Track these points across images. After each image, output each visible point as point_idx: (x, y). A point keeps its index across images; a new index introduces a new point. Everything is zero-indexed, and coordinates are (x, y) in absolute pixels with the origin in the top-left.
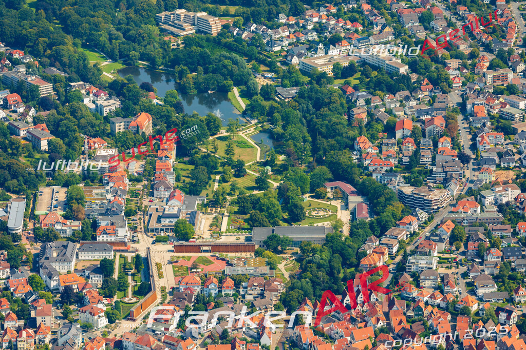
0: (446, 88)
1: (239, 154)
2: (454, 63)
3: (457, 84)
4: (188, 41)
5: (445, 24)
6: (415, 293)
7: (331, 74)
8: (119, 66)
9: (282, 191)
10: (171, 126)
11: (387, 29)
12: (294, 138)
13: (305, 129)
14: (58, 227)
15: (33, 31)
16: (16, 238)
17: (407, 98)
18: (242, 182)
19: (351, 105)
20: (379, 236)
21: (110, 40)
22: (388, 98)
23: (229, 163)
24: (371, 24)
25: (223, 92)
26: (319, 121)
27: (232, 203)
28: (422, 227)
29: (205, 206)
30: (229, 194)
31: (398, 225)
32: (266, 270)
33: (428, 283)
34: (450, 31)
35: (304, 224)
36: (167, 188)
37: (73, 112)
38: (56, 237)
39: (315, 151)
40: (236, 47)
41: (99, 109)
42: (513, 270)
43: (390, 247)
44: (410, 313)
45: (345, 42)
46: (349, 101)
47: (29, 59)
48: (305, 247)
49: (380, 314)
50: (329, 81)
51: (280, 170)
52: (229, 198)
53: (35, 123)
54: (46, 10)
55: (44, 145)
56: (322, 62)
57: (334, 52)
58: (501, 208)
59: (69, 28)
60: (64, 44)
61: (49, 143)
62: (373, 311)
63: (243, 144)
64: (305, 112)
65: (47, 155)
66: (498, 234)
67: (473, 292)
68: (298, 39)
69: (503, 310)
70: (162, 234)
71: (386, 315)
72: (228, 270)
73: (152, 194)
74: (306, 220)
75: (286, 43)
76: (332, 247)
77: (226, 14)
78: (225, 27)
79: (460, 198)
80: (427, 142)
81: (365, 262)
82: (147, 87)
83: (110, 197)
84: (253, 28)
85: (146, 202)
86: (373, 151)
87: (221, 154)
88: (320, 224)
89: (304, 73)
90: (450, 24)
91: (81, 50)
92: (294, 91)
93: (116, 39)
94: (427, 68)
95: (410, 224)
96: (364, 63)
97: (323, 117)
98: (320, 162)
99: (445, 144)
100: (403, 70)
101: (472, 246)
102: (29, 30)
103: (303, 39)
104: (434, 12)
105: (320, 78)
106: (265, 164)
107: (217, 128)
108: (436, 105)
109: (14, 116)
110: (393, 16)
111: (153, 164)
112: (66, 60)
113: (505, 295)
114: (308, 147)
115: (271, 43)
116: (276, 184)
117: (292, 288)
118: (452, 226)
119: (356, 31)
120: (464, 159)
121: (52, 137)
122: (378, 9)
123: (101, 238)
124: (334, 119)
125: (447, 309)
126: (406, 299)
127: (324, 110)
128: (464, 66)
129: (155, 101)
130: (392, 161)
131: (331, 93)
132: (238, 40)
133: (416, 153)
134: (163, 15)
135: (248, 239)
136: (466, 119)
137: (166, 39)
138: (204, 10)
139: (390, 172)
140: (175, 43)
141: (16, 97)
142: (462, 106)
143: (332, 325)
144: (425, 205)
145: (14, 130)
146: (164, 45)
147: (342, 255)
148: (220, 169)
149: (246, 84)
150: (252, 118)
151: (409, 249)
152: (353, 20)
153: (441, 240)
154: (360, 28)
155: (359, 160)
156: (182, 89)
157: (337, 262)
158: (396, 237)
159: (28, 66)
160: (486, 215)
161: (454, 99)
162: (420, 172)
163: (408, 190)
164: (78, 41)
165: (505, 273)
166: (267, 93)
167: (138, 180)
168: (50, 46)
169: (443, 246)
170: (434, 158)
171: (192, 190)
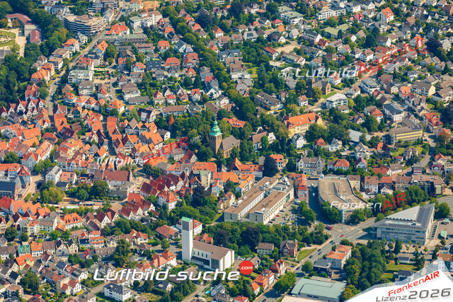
6: (74, 99)
20: (47, 57)
28: (82, 47)
31: (63, 47)
33: (85, 92)
42: (154, 79)
43: (56, 64)
44: (71, 116)
49: (46, 117)
58: (146, 30)
62: (40, 116)
66: (143, 51)
67: (121, 98)
69: (144, 110)
71: (52, 118)
76: (9, 66)
81: (35, 76)
95: (72, 45)
101: (121, 61)
113: (146, 99)
118: (106, 45)
125: (99, 112)
126: (68, 104)
139: (59, 5)
143: (7, 128)
144: (85, 30)
147: (17, 72)
151: (71, 65)
153: (97, 57)
157: (13, 77)
158: (61, 56)
160: (134, 36)
162: (83, 4)
163: (72, 18)
165: (147, 81)
169: (99, 62)
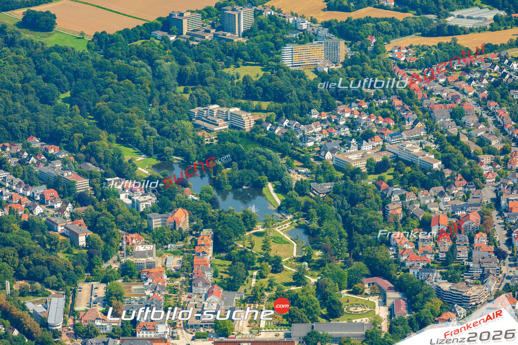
0: (480, 183)
1: (275, 250)
2: (487, 159)
3: (490, 180)
4: (221, 137)
5: (476, 119)
7: (364, 170)
8: (154, 161)
9: (320, 289)
10: (207, 222)
11: (419, 125)
12: (330, 234)
13: (341, 225)
14: (98, 323)
15: (68, 126)
16: (56, 334)
17: (442, 194)
18: (279, 278)
19: (386, 201)
21: (144, 135)
22: (422, 194)
23: (266, 259)
24: (403, 119)
25: (258, 187)
26: (355, 217)
27: (270, 299)
29: (244, 301)
30: (267, 290)
31: (437, 322)
34: (482, 126)
35: (343, 321)
36: (206, 284)
37: (110, 208)
38: (96, 334)
39: (351, 247)
40: (268, 142)
41: (135, 205)
45: (377, 138)
46: (383, 196)
47: (64, 155)
48: (343, 343)
50: (363, 176)
51: (318, 266)
52: (267, 294)
53: (72, 219)
54: (80, 106)
55: (82, 240)
56: (355, 157)
57: (367, 147)
59: (103, 123)
60: (99, 139)
61: (87, 239)
63: (279, 240)
64: (340, 208)
65: (85, 251)
68: (331, 134)
70: (202, 330)
73: (190, 290)
74: (344, 316)
75: (319, 138)
76: (371, 344)
77: (258, 110)
78: (258, 122)
80: (463, 238)
82: (183, 183)
83: (148, 293)
84: (285, 123)
85: (184, 298)
86: (409, 247)
87: (257, 249)
88: (358, 321)
89: (338, 169)
90: (481, 120)
91: (115, 145)
92: (328, 186)
93: (151, 134)
94: (460, 163)
95: (449, 320)
96: (397, 159)
97: (359, 212)
98: (356, 258)
99: (481, 239)
100: (437, 165)
102: (63, 125)
103: (336, 134)
104: (465, 107)
105: (354, 174)
106: (302, 260)
107: (253, 223)
108: (471, 201)
109: (51, 211)
110: (424, 111)
111: (190, 260)
112: (101, 155)
114: (345, 242)
115: (304, 139)
116: (314, 280)
119: (388, 127)
120: (500, 255)
121: (90, 233)
122: (409, 104)
123: (141, 334)
124: (370, 215)
127: (360, 206)
128: (497, 161)
129: (191, 197)
130: (429, 256)
131: (366, 188)
132: (271, 135)
133: (452, 249)
134: (196, 110)
135: (288, 336)
136: (500, 214)
137: (200, 134)
138: (236, 106)
139: (427, 268)
140: (209, 138)
141: (53, 192)
142: (497, 202)
144: (463, 301)
145: (51, 226)
146: (198, 141)
148: (258, 265)
149: (280, 179)
150: (288, 213)
152: (385, 116)
154: (392, 124)
155: (396, 255)
156: (217, 185)
159: (64, 162)
161: (488, 194)
162: (456, 268)
163: (446, 286)
164: (113, 136)
166: (301, 189)
167: (176, 276)
168: (85, 141)
170: (470, 254)
171: (231, 286)
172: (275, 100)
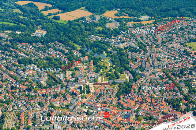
0: (147, 52)
1: (106, 65)
2: (148, 47)
3: (149, 51)
4: (94, 42)
5: (146, 39)
6: (143, 94)
7: (123, 49)
8: (81, 46)
9: (115, 73)
10: (92, 59)
11: (134, 40)
12: (117, 62)
13: (119, 60)
14: (70, 79)
15: (63, 39)
16: (62, 81)
17: (139, 54)
18: (107, 70)
19: (128, 55)
20: (135, 82)
21: (79, 41)
22: (135, 54)
23: (104, 66)
24: (131, 38)
25: (102, 52)
26: (122, 58)
27: (105, 75)
28: (144, 80)
29: (100, 75)
30: (104, 73)
31: (139, 80)
32: (113, 88)
33: (146, 92)
35: (120, 79)
36: (92, 72)
37: (72, 56)
38: (70, 81)
39: (121, 64)
40: (104, 43)
41: (77, 55)
43: (138, 84)
44: (142, 98)
45: (126, 42)
46: (127, 54)
47: (63, 45)
48: (120, 84)
49: (136, 98)
50: (123, 50)
51: (114, 68)
52: (104, 74)
53: (65, 58)
54: (66, 35)
55: (67, 62)
56: (121, 46)
57: (124, 44)
58: (160, 76)
59: (70, 39)
60: (70, 42)
61: (68, 62)
62: (135, 97)
63: (106, 63)
64: (119, 56)
65: (67, 65)
66: (159, 82)
67: (155, 94)
68: (116, 41)
69: (161, 97)
70: (91, 81)
71: (137, 98)
72: (105, 88)
73: (89, 73)
75: (114, 42)
76: (126, 84)
77: (101, 36)
78: (101, 39)
79: (151, 74)
80: (143, 63)
81: (133, 87)
82: (87, 51)
83: (80, 73)
84: (107, 39)
86: (133, 64)
87: (102, 64)
88: (123, 79)
89: (118, 48)
90: (147, 39)
91: (73, 43)
92: (116, 52)
93: (80, 41)
94: (143, 47)
95: (141, 79)
96: (130, 46)
97: (123, 57)
98: (122, 67)
99: (147, 63)
100: (138, 48)
101: (154, 84)
102: (62, 39)
104: (143, 36)
105: (121, 49)
106: (111, 67)
107: (101, 59)
108: (145, 55)
109: (60, 57)
110: (135, 37)
111: (89, 67)
112: (70, 45)
113: (161, 94)
115: (111, 42)
116: (114, 71)
117: (118, 92)
118: (150, 80)
119: (128, 40)
120: (151, 66)
121: (68, 61)
122: (132, 35)
123: (79, 82)
124: (125, 58)
125: (150, 97)
126: (141, 95)
127: (123, 56)
128: (150, 47)
129: (88, 54)
130: (137, 66)
131: (124, 52)
132: (104, 41)
133: (142, 65)
134: (89, 36)
135: (109, 82)
136: (151, 58)
137: (90, 41)
138: (97, 35)
139: (136, 69)
140: (92, 42)
141: (61, 53)
142: (150, 55)
143: (127, 100)
144: (144, 75)
145: (61, 59)
146: (90, 42)
147: (128, 86)
148: (102, 68)
149: (106, 50)
150: (108, 57)
151: (141, 84)
152: (127, 38)
153: (148, 83)
155: (130, 66)
156: (94, 51)
158: (139, 82)
159: (63, 46)
160: (156, 78)
161: (148, 54)
162: (142, 69)
163: (140, 72)
164: (72, 41)
165: (161, 90)
166: (111, 52)
167: (86, 70)
168: (67, 42)
169: (148, 84)
170: (145, 66)
171: (97, 72)
172: (105, 34)
